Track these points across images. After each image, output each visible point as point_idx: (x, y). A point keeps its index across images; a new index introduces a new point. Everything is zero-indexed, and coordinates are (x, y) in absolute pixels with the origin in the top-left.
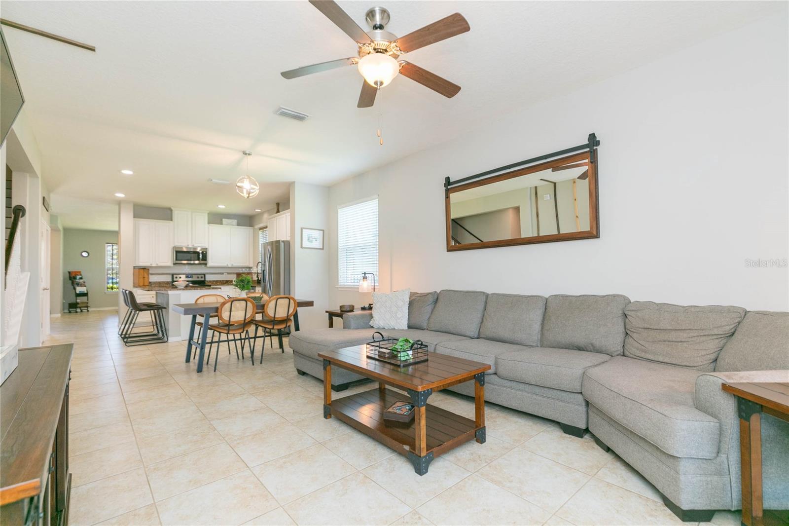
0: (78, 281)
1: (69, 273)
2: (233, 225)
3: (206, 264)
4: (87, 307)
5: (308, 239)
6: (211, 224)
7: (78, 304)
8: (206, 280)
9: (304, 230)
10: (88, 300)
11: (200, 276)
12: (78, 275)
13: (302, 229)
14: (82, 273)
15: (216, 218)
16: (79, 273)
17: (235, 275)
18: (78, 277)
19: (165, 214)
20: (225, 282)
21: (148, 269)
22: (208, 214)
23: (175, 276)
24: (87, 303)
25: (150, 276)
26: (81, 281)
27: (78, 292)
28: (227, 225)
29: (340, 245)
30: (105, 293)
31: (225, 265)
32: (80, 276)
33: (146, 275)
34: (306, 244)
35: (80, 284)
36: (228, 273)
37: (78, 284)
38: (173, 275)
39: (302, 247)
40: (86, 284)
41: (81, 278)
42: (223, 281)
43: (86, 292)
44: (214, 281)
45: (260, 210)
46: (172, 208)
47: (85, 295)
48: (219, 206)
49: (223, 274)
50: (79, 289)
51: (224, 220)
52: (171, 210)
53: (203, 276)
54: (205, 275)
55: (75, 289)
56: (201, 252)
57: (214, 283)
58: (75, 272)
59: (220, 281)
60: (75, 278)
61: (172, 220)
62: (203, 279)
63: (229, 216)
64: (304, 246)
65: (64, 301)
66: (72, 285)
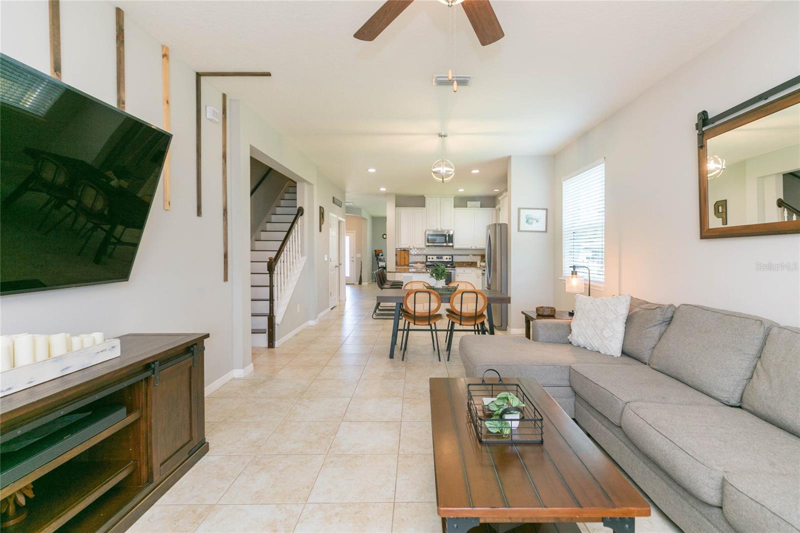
0: (380, 257)
1: (375, 251)
2: (477, 207)
3: (453, 246)
5: (527, 221)
6: (456, 208)
8: (454, 261)
9: (522, 210)
11: (448, 257)
13: (519, 209)
14: (383, 251)
15: (462, 202)
16: (381, 251)
17: (480, 257)
18: (380, 254)
19: (419, 201)
20: (470, 263)
21: (408, 251)
22: (454, 198)
23: (428, 257)
25: (410, 256)
26: (382, 257)
27: (380, 266)
28: (471, 207)
29: (566, 227)
31: (469, 247)
33: (406, 256)
34: (524, 226)
36: (474, 255)
37: (380, 260)
38: (427, 256)
39: (519, 230)
40: (385, 259)
41: (382, 255)
42: (468, 262)
43: (385, 266)
44: (461, 262)
45: (498, 190)
46: (425, 196)
47: (384, 268)
48: (459, 190)
49: (468, 255)
50: (382, 264)
51: (468, 202)
52: (425, 198)
53: (451, 257)
54: (452, 256)
55: (378, 264)
56: (447, 234)
57: (461, 264)
58: (379, 250)
59: (466, 262)
60: (379, 256)
61: (424, 206)
62: (451, 260)
63: (473, 199)
64: (521, 229)
65: (373, 272)
66: (377, 260)
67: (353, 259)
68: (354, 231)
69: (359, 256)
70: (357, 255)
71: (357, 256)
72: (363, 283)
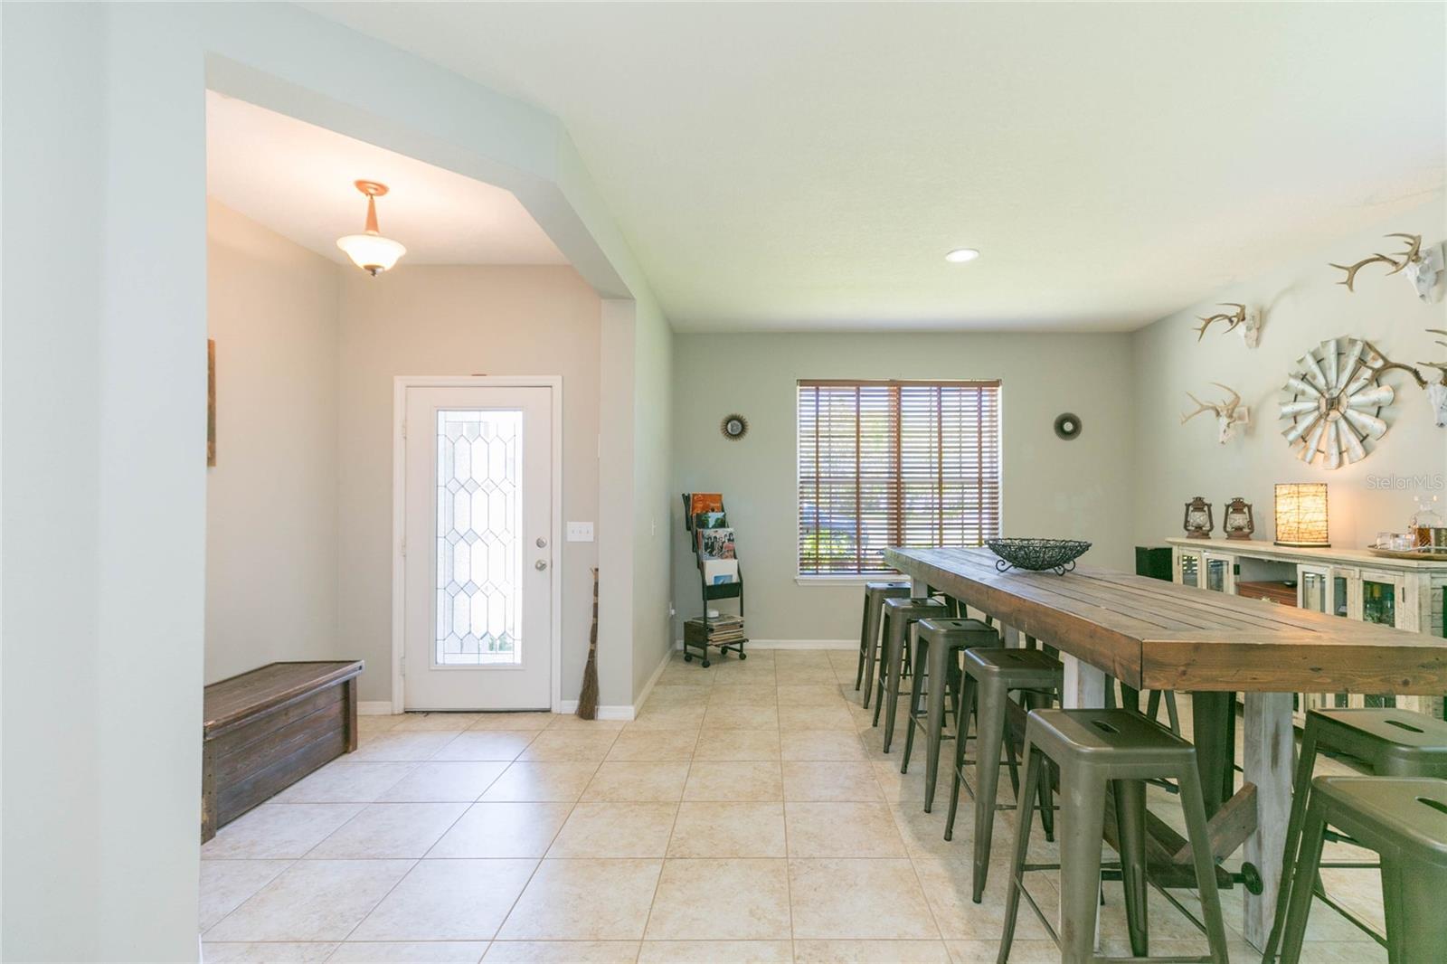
0: (710, 532)
1: (686, 499)
4: (741, 643)
7: (712, 630)
10: (742, 615)
12: (713, 510)
16: (713, 502)
18: (713, 517)
24: (741, 626)
26: (721, 533)
27: (710, 581)
30: (795, 581)
32: (720, 515)
35: (717, 546)
37: (710, 548)
40: (738, 546)
41: (722, 524)
43: (735, 579)
47: (731, 590)
50: (719, 569)
55: (701, 566)
58: (705, 497)
60: (704, 524)
65: (673, 612)
66: (695, 547)
67: (543, 555)
68: (556, 381)
69: (581, 531)
70: (571, 525)
71: (571, 537)
72: (605, 712)
